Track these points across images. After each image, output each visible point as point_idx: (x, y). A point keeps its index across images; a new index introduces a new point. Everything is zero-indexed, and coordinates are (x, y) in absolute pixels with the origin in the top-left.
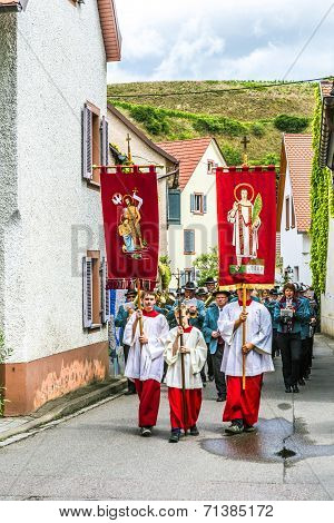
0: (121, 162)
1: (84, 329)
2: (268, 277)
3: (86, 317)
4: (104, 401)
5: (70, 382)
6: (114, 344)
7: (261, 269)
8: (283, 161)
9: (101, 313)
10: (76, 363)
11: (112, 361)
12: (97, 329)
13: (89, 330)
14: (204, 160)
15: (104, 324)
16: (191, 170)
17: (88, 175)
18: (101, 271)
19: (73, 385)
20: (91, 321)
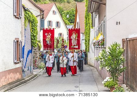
0: (26, 10)
1: (14, 63)
2: (79, 48)
3: (15, 59)
4: (20, 86)
5: (10, 80)
6: (23, 68)
7: (77, 47)
8: (76, 11)
9: (20, 58)
10: (12, 74)
11: (23, 73)
12: (18, 63)
13: (16, 63)
14: (52, 10)
15: (20, 61)
16: (48, 13)
17: (15, 14)
18: (20, 45)
19: (11, 81)
20: (16, 60)
